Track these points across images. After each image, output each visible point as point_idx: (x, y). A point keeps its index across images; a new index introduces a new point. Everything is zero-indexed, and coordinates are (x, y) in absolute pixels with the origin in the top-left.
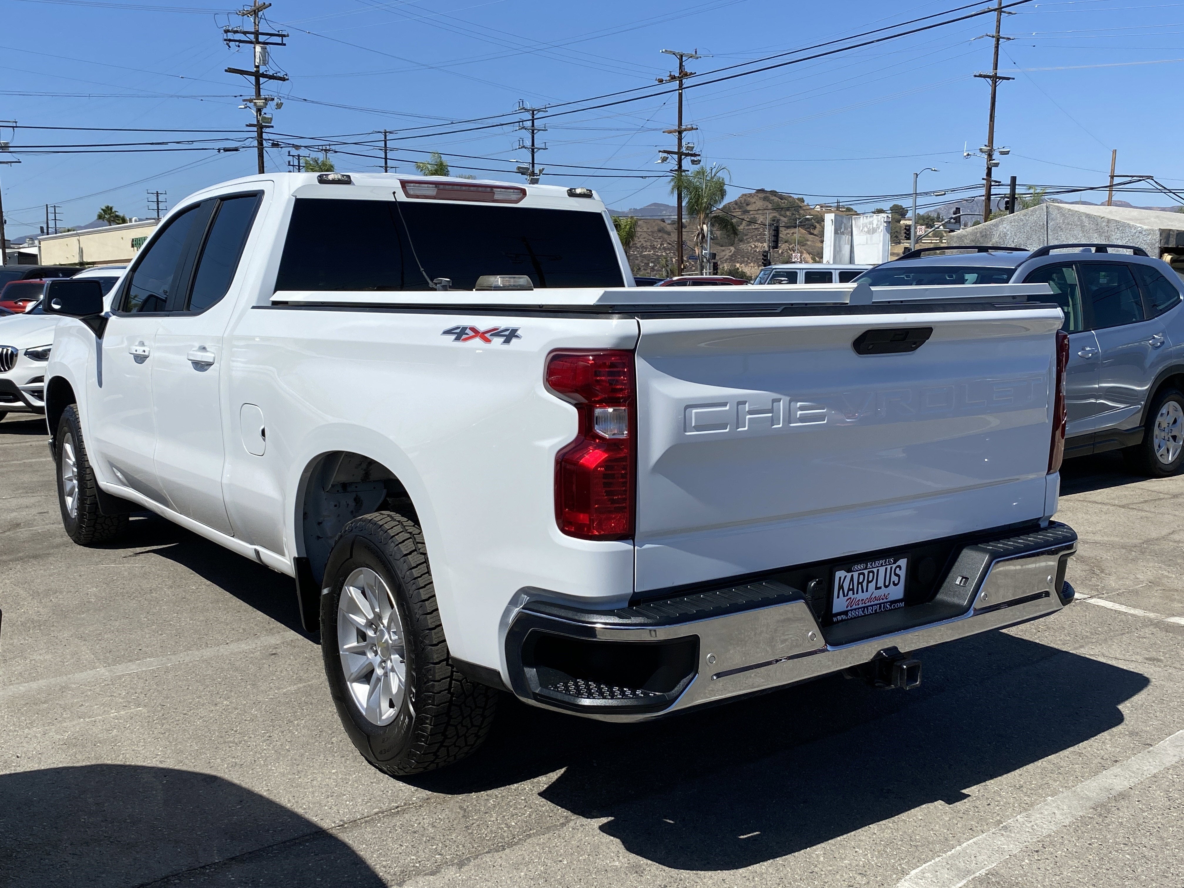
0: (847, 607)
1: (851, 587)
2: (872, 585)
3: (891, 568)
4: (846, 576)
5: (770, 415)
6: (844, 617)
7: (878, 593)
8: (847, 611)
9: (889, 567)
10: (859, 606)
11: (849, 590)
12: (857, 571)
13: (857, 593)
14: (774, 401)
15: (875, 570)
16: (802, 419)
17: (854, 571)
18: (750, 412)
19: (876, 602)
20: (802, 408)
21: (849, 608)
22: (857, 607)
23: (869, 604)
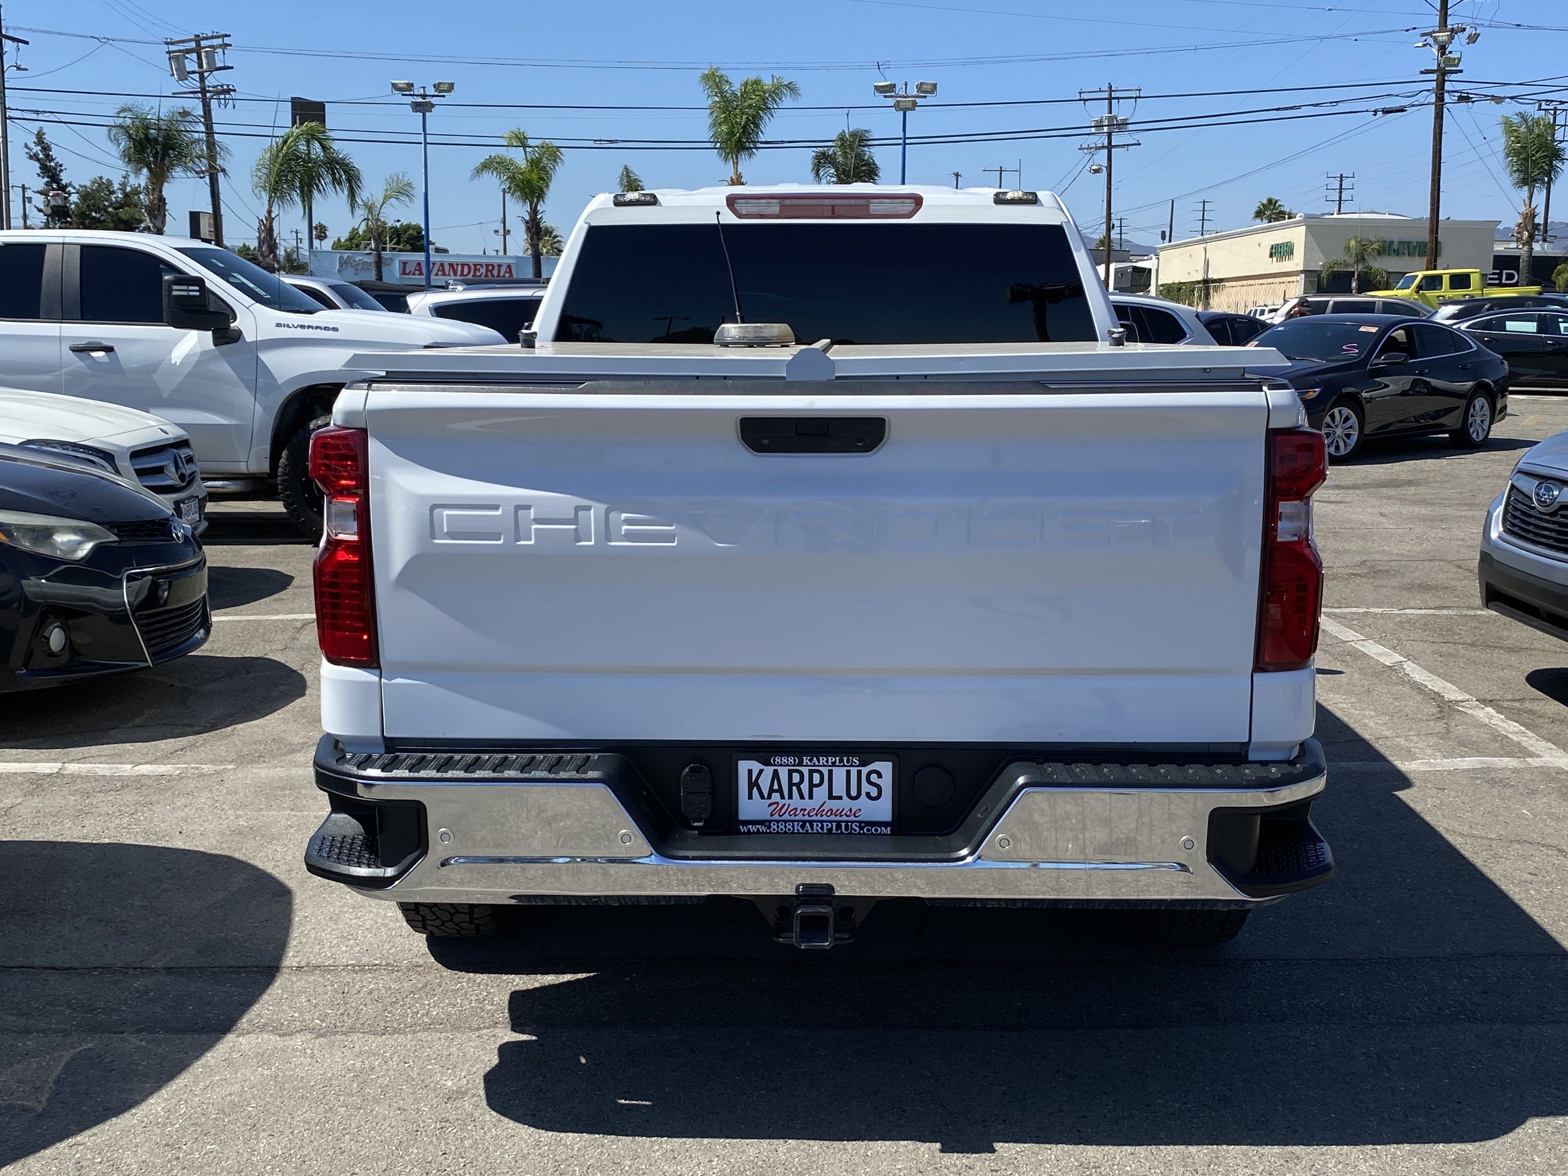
0: (772, 815)
1: (776, 787)
2: (821, 793)
3: (859, 772)
4: (761, 771)
5: (574, 527)
6: (762, 829)
7: (834, 804)
8: (770, 821)
9: (854, 771)
10: (796, 818)
11: (771, 791)
12: (787, 765)
13: (790, 797)
14: (578, 509)
15: (825, 771)
16: (629, 536)
17: (781, 765)
18: (537, 521)
19: (833, 818)
20: (628, 522)
21: (776, 817)
22: (793, 818)
23: (819, 818)
